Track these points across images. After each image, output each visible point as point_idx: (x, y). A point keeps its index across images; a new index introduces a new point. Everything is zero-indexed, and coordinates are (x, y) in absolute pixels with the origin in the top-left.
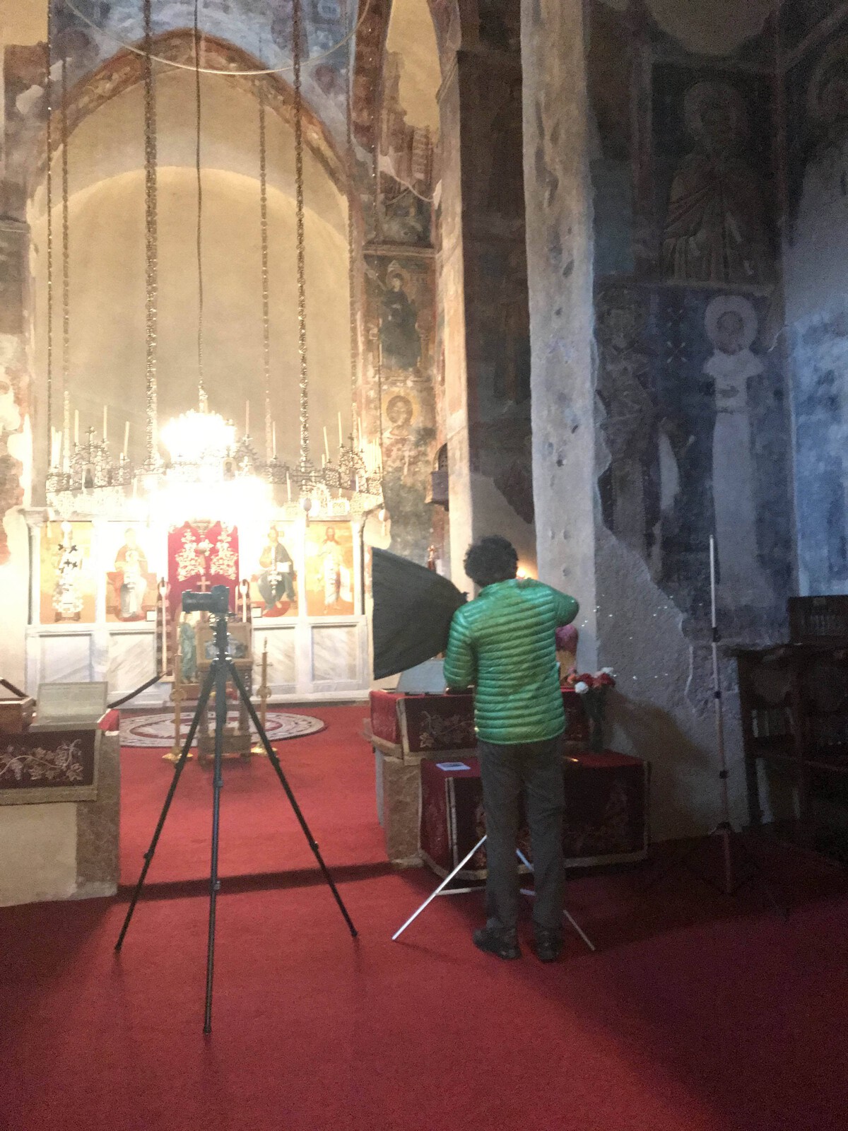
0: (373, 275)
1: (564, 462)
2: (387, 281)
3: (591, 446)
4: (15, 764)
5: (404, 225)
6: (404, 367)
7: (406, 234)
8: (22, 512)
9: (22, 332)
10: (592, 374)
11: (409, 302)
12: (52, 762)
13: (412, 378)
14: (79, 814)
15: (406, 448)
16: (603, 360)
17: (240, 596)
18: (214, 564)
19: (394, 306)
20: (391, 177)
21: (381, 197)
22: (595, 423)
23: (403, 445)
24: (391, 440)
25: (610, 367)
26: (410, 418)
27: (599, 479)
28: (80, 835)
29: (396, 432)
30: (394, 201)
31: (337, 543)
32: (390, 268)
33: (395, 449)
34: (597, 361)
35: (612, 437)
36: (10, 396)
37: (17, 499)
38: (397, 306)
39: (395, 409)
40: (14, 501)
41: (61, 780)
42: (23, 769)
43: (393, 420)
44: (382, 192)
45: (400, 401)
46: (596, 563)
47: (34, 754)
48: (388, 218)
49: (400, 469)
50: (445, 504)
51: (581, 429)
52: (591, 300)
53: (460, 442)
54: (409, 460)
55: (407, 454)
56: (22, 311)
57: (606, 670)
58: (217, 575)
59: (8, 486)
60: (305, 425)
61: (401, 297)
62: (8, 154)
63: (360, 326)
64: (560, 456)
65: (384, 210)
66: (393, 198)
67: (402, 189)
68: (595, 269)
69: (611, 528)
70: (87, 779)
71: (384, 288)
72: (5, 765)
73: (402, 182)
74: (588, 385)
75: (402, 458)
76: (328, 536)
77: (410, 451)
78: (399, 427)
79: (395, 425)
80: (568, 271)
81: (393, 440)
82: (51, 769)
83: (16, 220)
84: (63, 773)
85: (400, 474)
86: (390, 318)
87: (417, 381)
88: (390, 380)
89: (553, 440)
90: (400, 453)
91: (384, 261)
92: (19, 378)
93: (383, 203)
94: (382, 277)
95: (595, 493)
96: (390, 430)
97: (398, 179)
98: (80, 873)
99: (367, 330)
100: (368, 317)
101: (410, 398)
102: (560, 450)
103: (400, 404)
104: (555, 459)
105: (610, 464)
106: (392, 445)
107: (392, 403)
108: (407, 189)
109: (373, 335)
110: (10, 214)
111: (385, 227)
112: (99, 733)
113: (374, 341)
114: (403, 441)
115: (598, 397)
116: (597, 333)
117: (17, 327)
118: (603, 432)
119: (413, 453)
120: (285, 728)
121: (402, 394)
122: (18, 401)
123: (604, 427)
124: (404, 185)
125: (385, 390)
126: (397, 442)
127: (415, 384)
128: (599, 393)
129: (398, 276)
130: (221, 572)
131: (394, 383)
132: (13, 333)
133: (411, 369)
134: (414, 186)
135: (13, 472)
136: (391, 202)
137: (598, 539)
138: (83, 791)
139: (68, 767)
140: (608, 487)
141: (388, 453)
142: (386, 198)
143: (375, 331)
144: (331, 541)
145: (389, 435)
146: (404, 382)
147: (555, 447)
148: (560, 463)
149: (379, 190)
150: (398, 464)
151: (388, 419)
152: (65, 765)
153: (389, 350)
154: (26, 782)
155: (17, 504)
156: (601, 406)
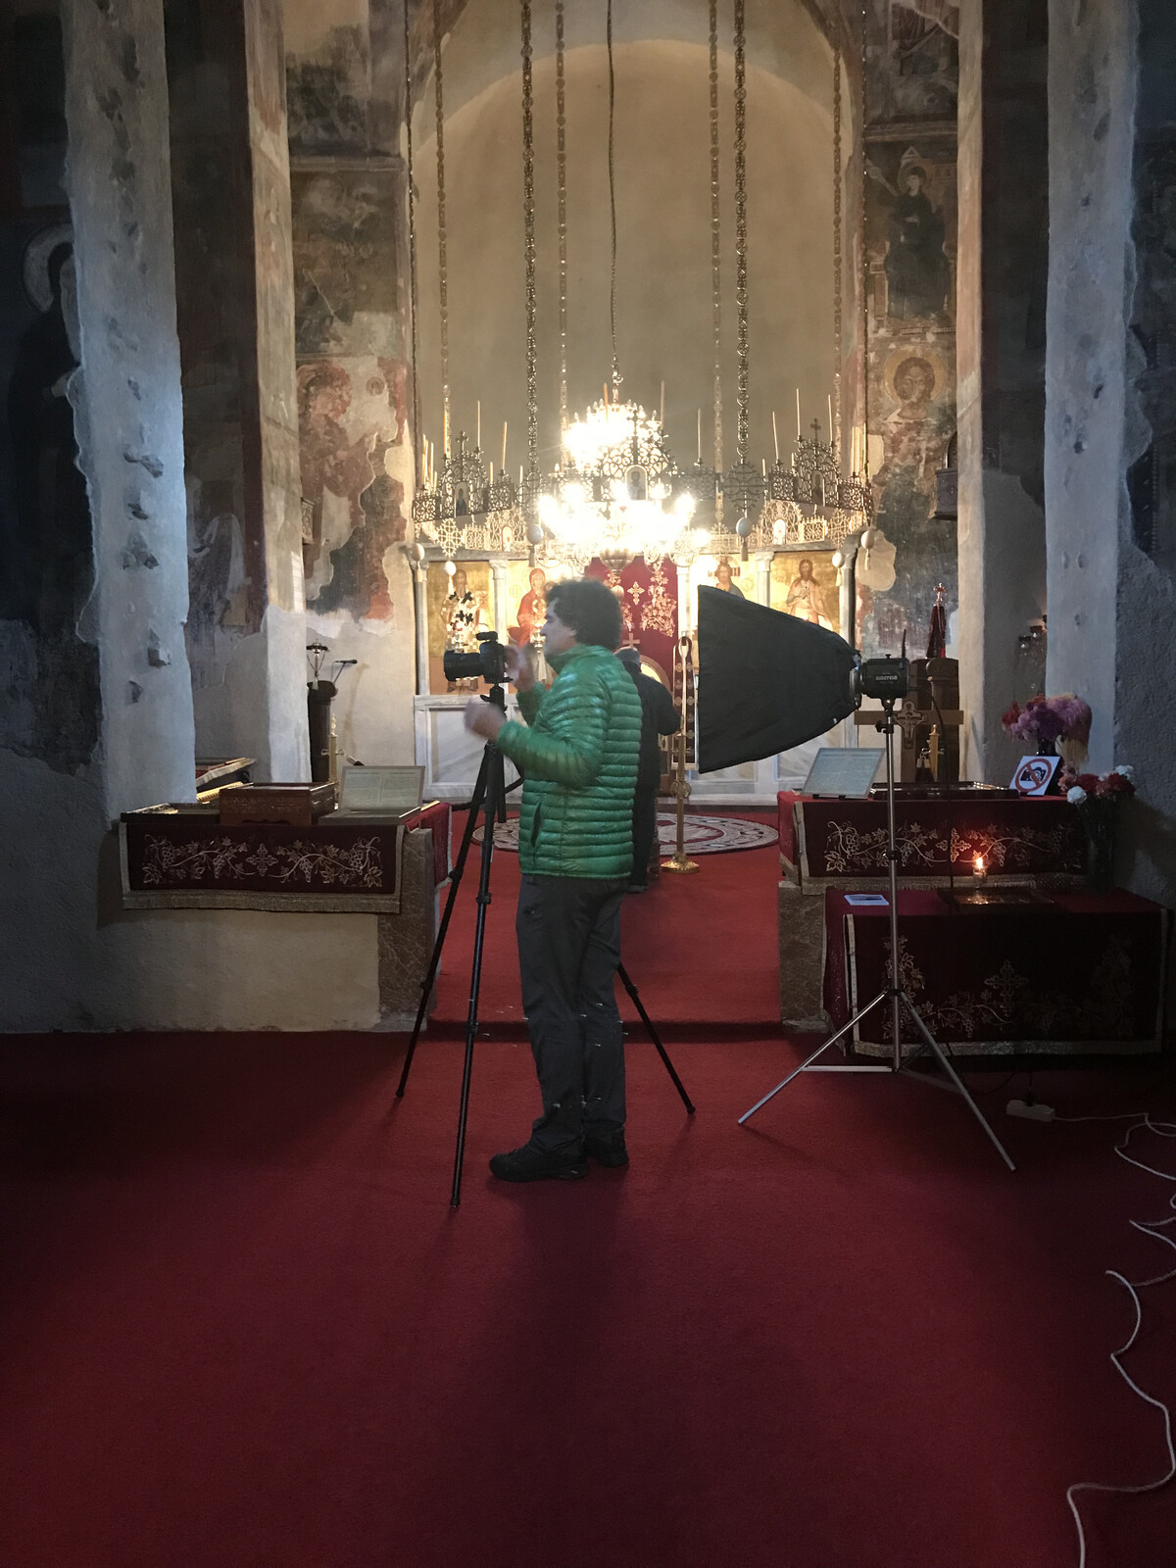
0: (876, 174)
1: (1084, 446)
2: (899, 182)
3: (1120, 416)
4: (304, 863)
5: (928, 88)
6: (923, 313)
7: (931, 100)
8: (403, 549)
9: (396, 309)
10: (1126, 299)
11: (934, 210)
12: (346, 863)
13: (935, 329)
14: (381, 929)
15: (923, 436)
16: (1147, 275)
17: (679, 659)
18: (647, 616)
19: (910, 219)
20: (911, 12)
21: (894, 45)
22: (1127, 379)
23: (918, 433)
24: (900, 426)
25: (1158, 285)
26: (930, 391)
27: (1129, 470)
28: (382, 955)
29: (908, 413)
30: (916, 48)
31: (814, 582)
32: (906, 159)
33: (905, 439)
34: (1136, 275)
35: (1155, 401)
36: (385, 396)
37: (398, 532)
38: (913, 219)
39: (907, 377)
40: (394, 536)
41: (356, 886)
42: (313, 870)
43: (904, 396)
44: (894, 38)
45: (915, 365)
46: (1118, 604)
47: (325, 853)
48: (904, 78)
49: (914, 469)
50: (954, 518)
51: (1107, 392)
52: (1129, 176)
53: (972, 424)
54: (927, 455)
55: (923, 446)
56: (396, 280)
57: (1121, 770)
58: (650, 629)
59: (386, 517)
60: (744, 411)
61: (921, 203)
62: (374, 63)
63: (858, 253)
64: (1079, 436)
65: (898, 67)
66: (913, 45)
67: (927, 27)
68: (1137, 123)
69: (1146, 549)
70: (387, 888)
71: (894, 193)
72: (293, 863)
73: (928, 16)
74: (1119, 317)
75: (918, 452)
76: (802, 573)
77: (930, 439)
78: (912, 405)
79: (907, 402)
80: (1101, 131)
81: (903, 426)
82: (346, 872)
83: (387, 154)
84: (359, 878)
85: (913, 476)
86: (902, 239)
87: (943, 333)
88: (900, 335)
89: (1072, 411)
90: (914, 444)
91: (895, 149)
92: (395, 371)
93: (897, 55)
94: (891, 177)
95: (1122, 495)
96: (899, 410)
97: (919, 12)
98: (383, 1000)
99: (867, 259)
100: (869, 238)
101: (932, 360)
102: (1081, 426)
103: (915, 370)
104: (1072, 441)
105: (1151, 446)
106: (900, 433)
107: (902, 370)
108: (936, 28)
109: (876, 268)
110: (380, 147)
111: (899, 94)
112: (400, 830)
113: (877, 277)
114: (919, 426)
115: (1133, 337)
116: (1138, 230)
117: (391, 304)
118: (1139, 393)
119: (933, 444)
120: (725, 838)
121: (919, 354)
122: (394, 402)
123: (1142, 385)
124: (930, 20)
125: (891, 350)
126: (909, 427)
127: (937, 338)
128: (1136, 329)
129: (917, 171)
130: (655, 627)
131: (906, 340)
132: (386, 311)
133: (933, 315)
134: (946, 22)
135: (392, 497)
136: (908, 53)
137: (1123, 567)
138: (383, 902)
139: (365, 870)
140: (1146, 483)
141: (893, 445)
142: (903, 47)
143: (879, 260)
144: (806, 580)
145: (896, 419)
146: (922, 335)
147: (1074, 420)
148: (1078, 447)
149: (890, 35)
150: (910, 461)
151: (895, 394)
152: (361, 868)
153: (899, 289)
154: (317, 886)
155: (397, 540)
156: (1139, 352)
